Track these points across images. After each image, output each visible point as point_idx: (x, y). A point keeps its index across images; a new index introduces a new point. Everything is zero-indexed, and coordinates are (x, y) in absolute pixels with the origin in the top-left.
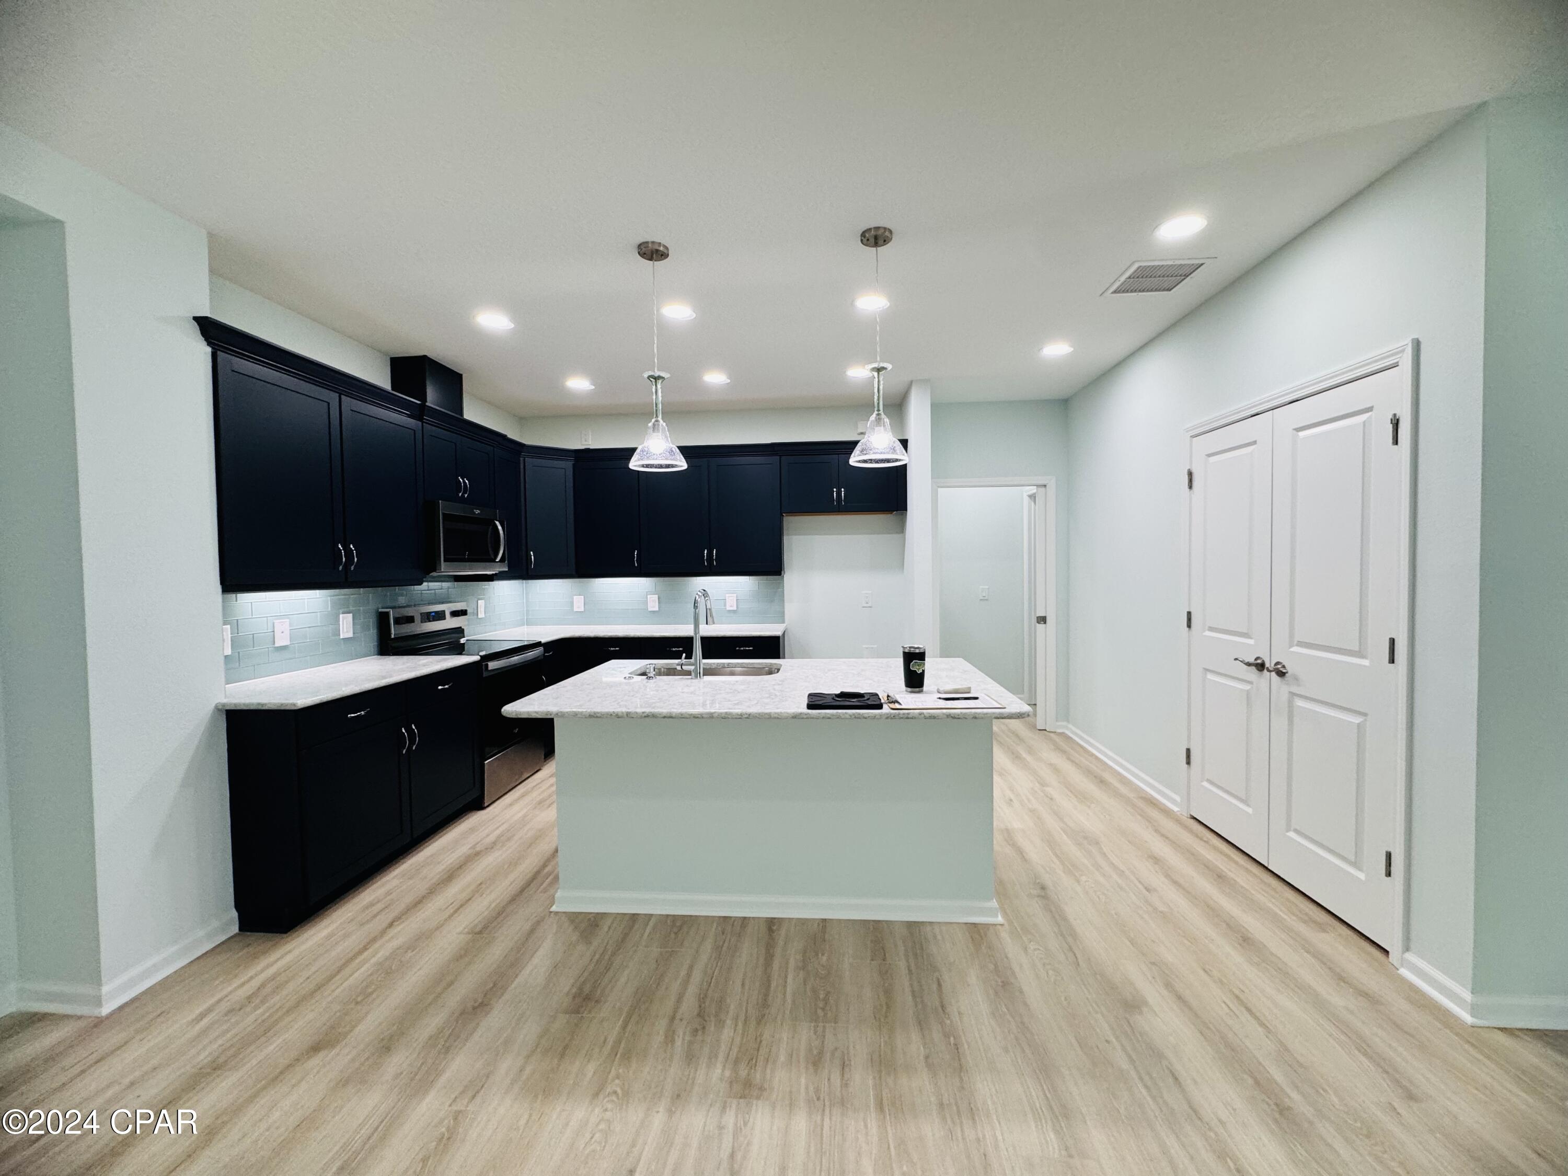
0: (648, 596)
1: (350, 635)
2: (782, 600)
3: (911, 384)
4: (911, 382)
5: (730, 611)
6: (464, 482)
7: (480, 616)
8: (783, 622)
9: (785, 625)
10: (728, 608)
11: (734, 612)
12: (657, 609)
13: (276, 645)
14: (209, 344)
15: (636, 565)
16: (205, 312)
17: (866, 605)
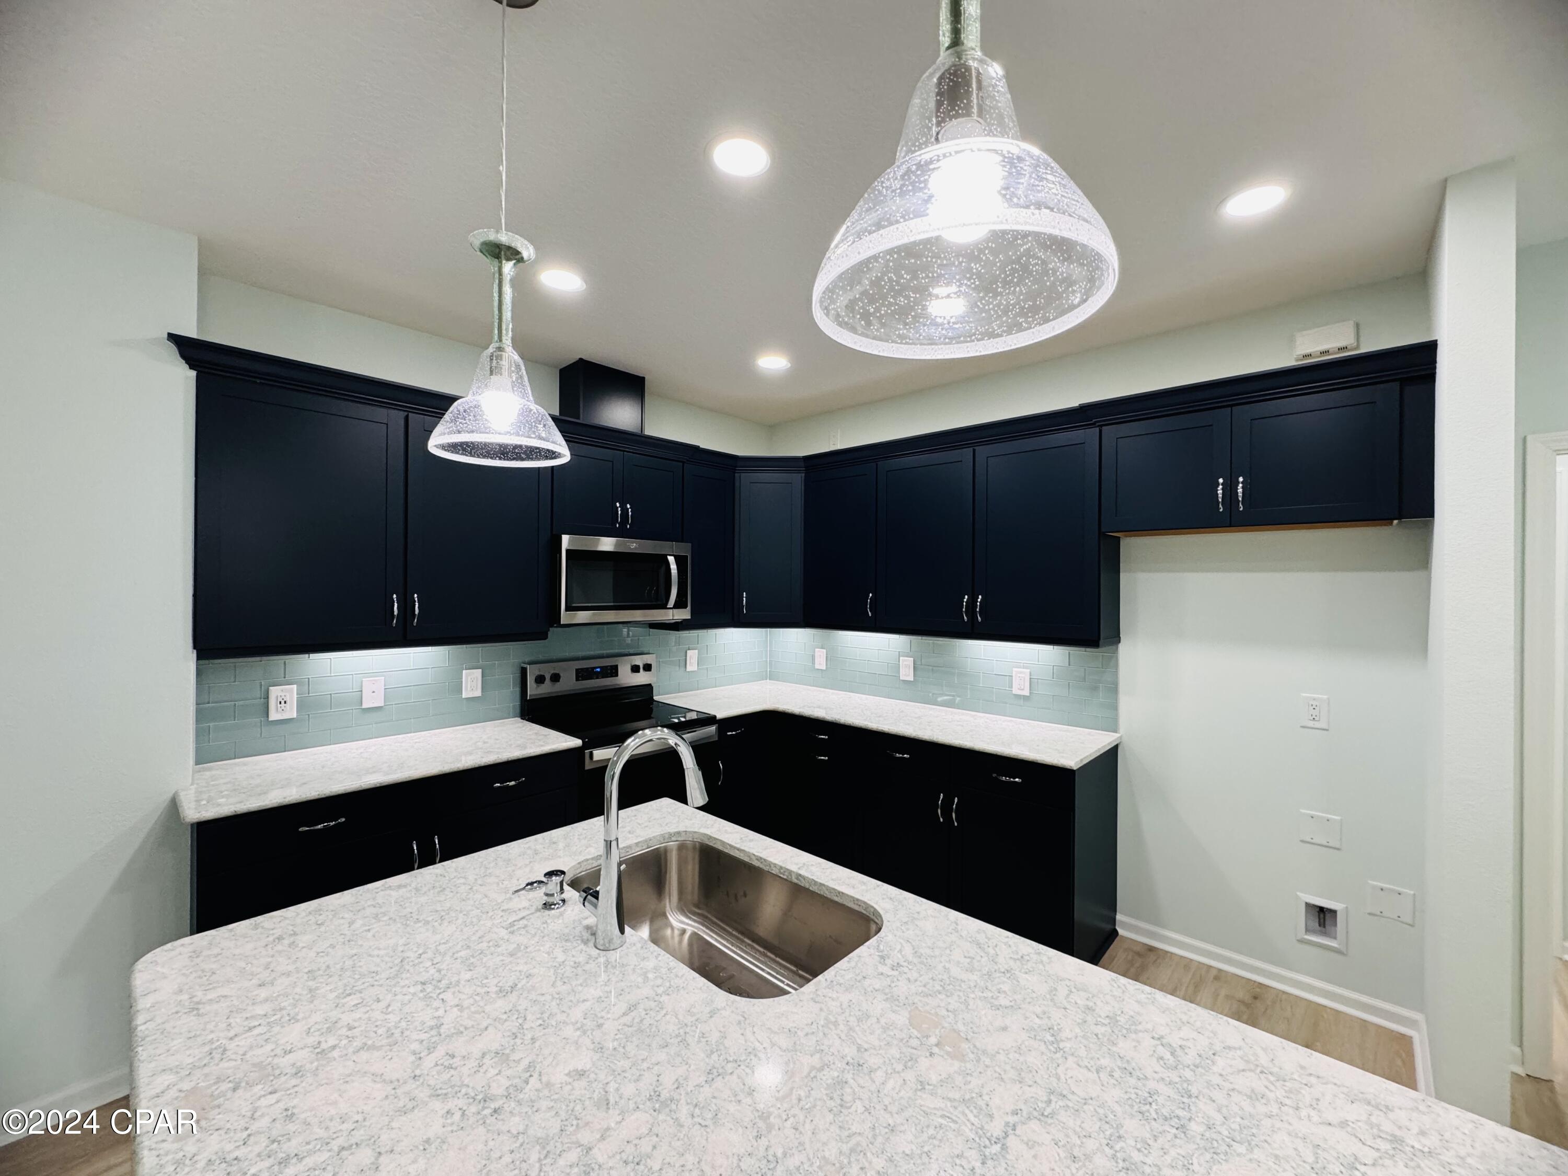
0: (901, 658)
1: (478, 693)
2: (1114, 689)
3: (1443, 187)
4: (1446, 180)
5: (1018, 697)
6: (625, 511)
7: (689, 668)
8: (1115, 731)
9: (1117, 735)
10: (1016, 691)
11: (1025, 698)
12: (911, 678)
13: (364, 706)
14: (192, 367)
15: (870, 614)
16: (190, 331)
17: (1311, 724)
